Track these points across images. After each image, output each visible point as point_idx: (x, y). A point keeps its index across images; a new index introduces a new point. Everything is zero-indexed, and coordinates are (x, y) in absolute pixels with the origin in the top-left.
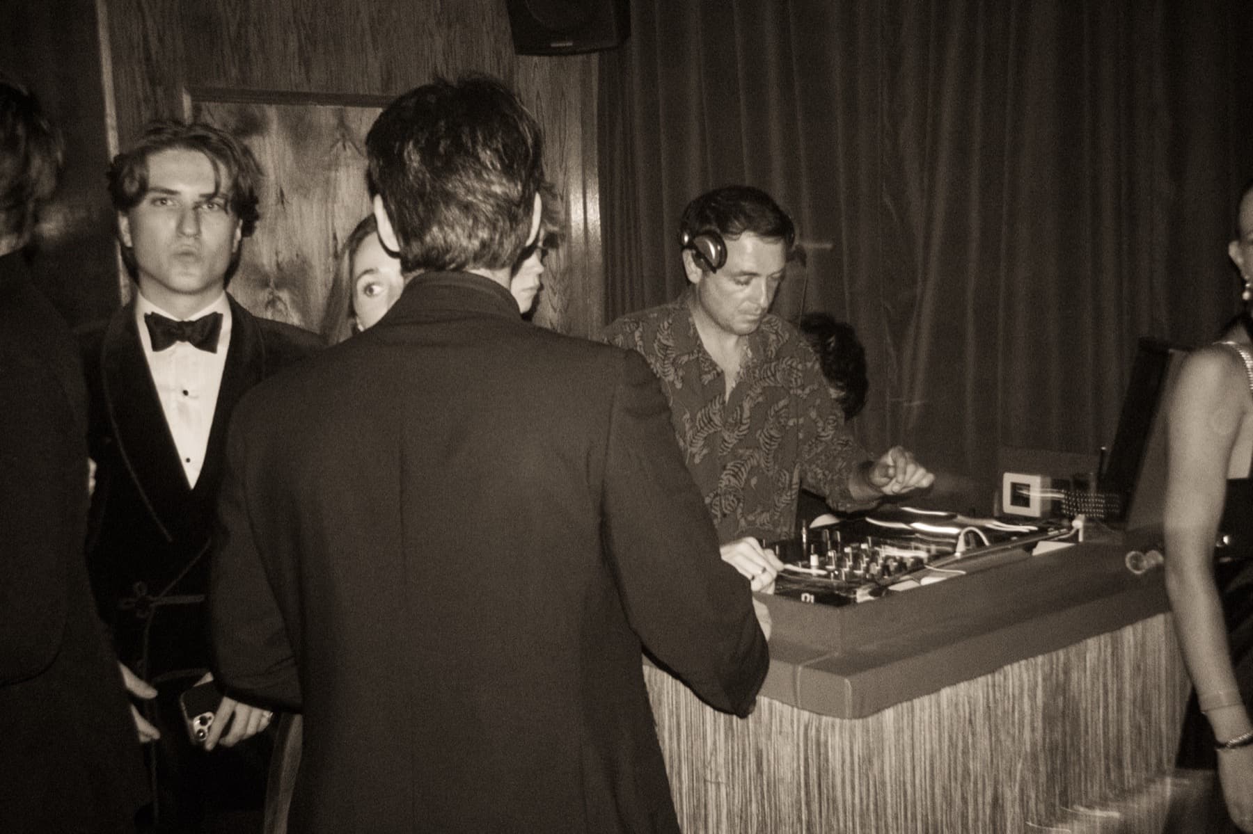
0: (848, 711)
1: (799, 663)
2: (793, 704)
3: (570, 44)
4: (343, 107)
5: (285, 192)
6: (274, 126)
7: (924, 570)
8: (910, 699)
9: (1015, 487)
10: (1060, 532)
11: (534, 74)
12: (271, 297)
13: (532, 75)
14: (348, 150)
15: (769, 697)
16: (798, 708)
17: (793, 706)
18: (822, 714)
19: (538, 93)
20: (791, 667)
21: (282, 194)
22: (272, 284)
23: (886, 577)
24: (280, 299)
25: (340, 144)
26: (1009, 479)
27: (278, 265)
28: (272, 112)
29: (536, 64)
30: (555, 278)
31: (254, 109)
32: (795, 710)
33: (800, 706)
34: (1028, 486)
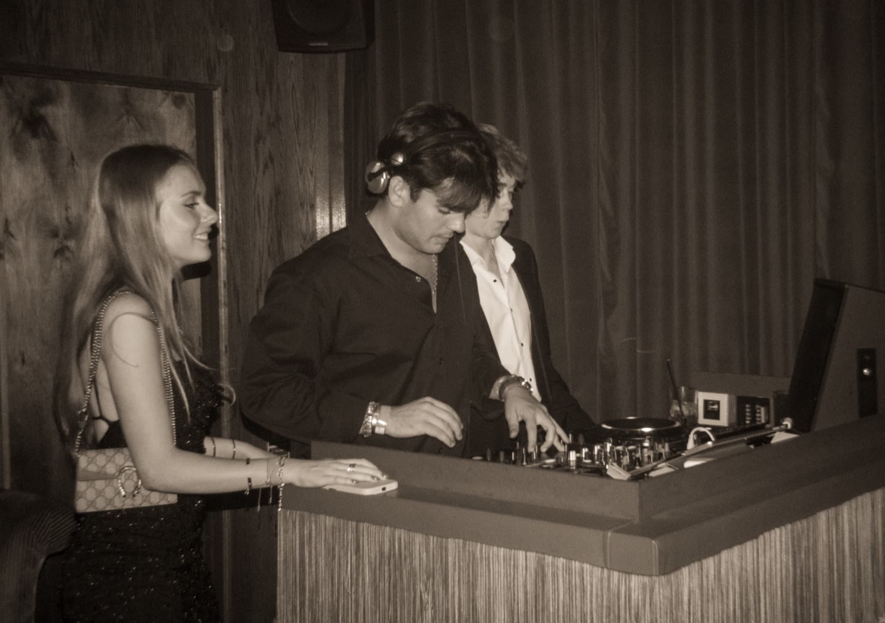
0: (655, 570)
1: (609, 529)
2: (603, 565)
3: (325, 44)
4: (128, 87)
5: (76, 157)
6: (67, 100)
7: (681, 457)
8: (700, 560)
9: (706, 402)
10: (781, 428)
11: (291, 71)
12: (60, 246)
13: (289, 71)
14: (131, 123)
15: (580, 561)
16: (607, 568)
17: (602, 568)
18: (632, 573)
19: (293, 85)
20: (601, 533)
21: (73, 158)
22: (61, 235)
23: (638, 468)
24: (68, 248)
25: (125, 118)
26: (701, 397)
27: (67, 219)
28: (65, 87)
29: (292, 62)
30: (305, 239)
31: (51, 85)
32: (606, 571)
33: (609, 567)
34: (718, 403)
